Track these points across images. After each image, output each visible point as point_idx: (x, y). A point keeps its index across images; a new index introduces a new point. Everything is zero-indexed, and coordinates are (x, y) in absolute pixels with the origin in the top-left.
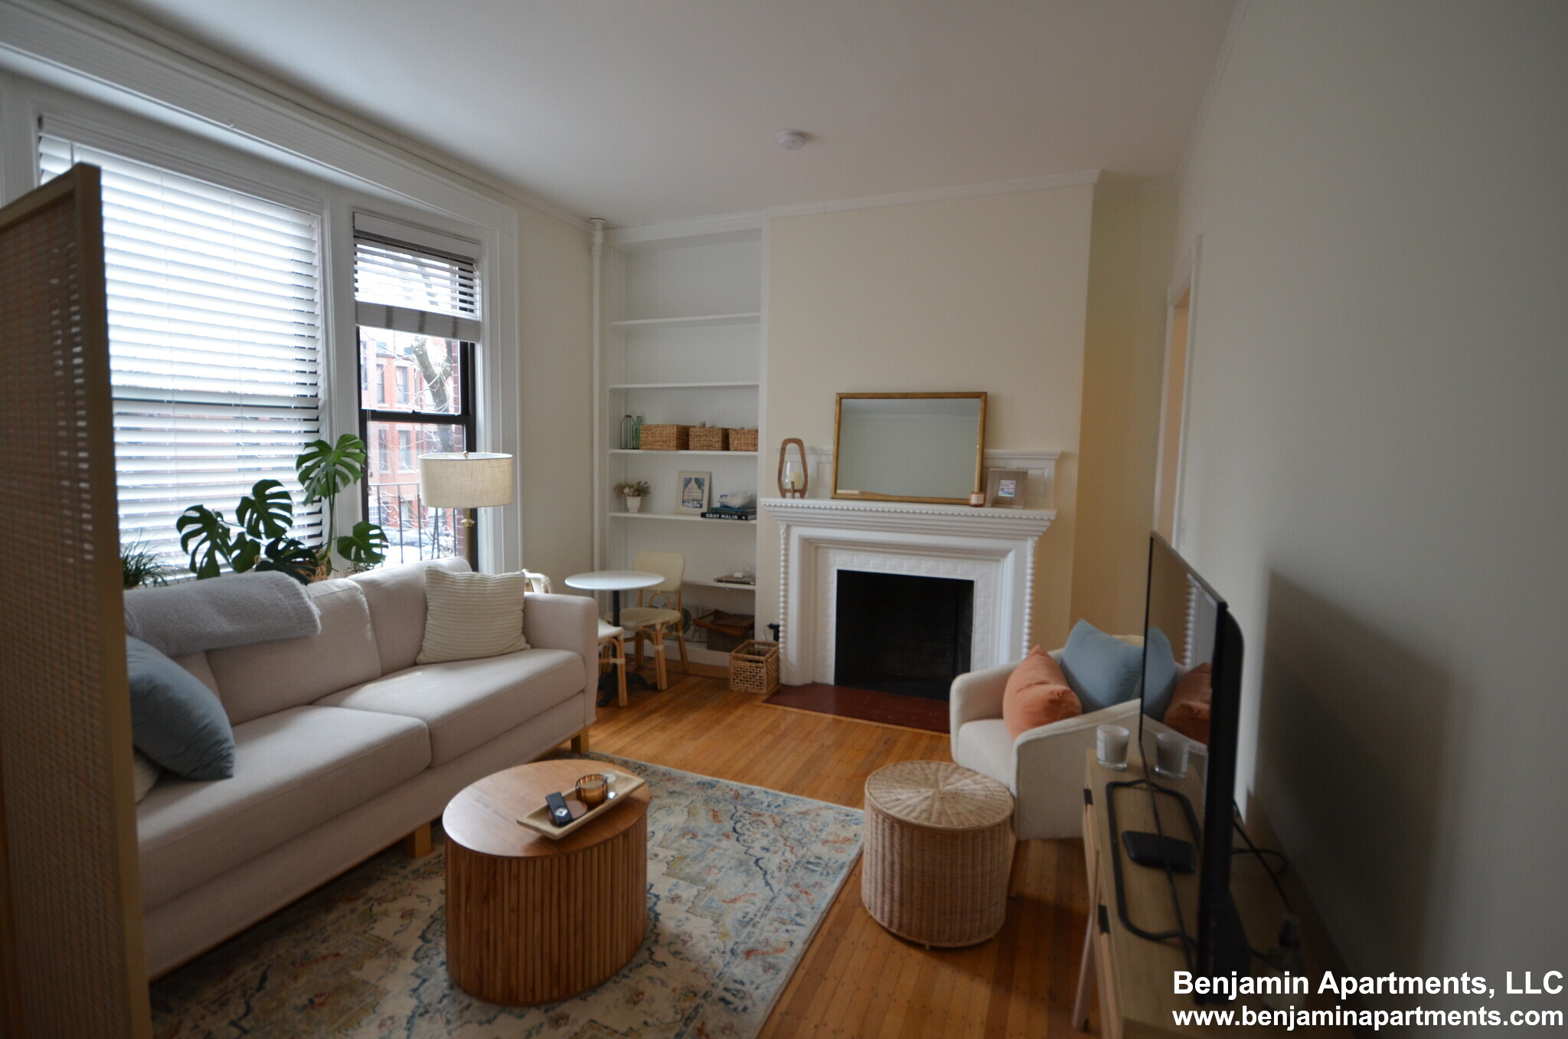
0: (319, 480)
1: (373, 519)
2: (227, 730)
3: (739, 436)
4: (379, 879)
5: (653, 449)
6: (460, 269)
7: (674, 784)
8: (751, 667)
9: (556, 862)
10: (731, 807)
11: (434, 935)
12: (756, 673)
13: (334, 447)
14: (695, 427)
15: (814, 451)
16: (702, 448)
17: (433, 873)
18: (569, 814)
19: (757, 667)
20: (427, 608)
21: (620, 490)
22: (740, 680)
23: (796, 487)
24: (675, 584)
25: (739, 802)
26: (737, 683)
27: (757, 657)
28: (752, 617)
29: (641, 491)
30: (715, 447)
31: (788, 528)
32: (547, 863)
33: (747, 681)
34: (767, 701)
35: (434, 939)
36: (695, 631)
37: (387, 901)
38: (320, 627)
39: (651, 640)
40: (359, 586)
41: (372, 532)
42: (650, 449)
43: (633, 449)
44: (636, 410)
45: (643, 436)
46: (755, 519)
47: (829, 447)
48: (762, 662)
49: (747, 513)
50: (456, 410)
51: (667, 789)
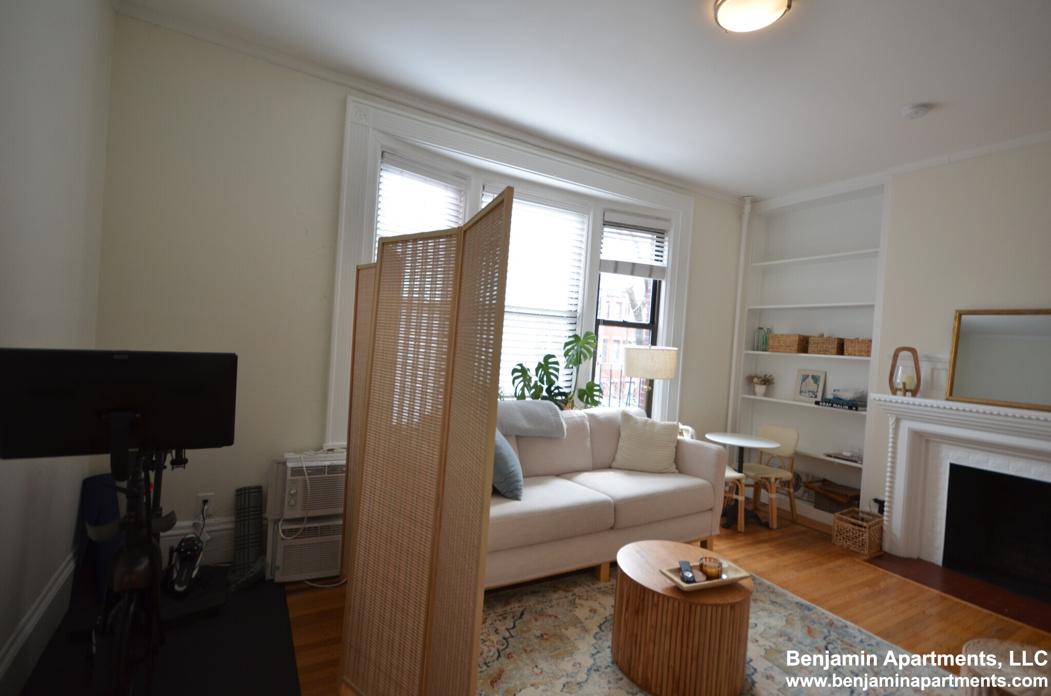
0: (573, 356)
1: (596, 381)
2: (521, 477)
3: (853, 344)
4: (580, 585)
5: (778, 352)
6: (657, 237)
7: (776, 596)
8: (854, 529)
9: (682, 606)
10: (826, 631)
11: (606, 628)
12: (859, 535)
13: (582, 339)
14: (815, 337)
15: (929, 358)
16: (819, 352)
17: (609, 593)
18: (693, 577)
19: (860, 531)
20: (619, 436)
21: (750, 380)
22: (843, 538)
23: (907, 387)
24: (788, 451)
25: (833, 629)
26: (840, 539)
27: (860, 522)
28: (859, 490)
29: (767, 381)
30: (831, 352)
31: (898, 421)
32: (676, 604)
33: (849, 540)
34: (866, 561)
35: (606, 631)
36: (805, 492)
37: (583, 599)
38: (566, 434)
39: (767, 490)
40: (586, 416)
41: (595, 388)
42: (776, 351)
43: (763, 351)
44: (767, 324)
45: (771, 342)
46: (865, 410)
47: (946, 355)
48: (865, 528)
49: (858, 405)
50: (647, 321)
51: (770, 598)
